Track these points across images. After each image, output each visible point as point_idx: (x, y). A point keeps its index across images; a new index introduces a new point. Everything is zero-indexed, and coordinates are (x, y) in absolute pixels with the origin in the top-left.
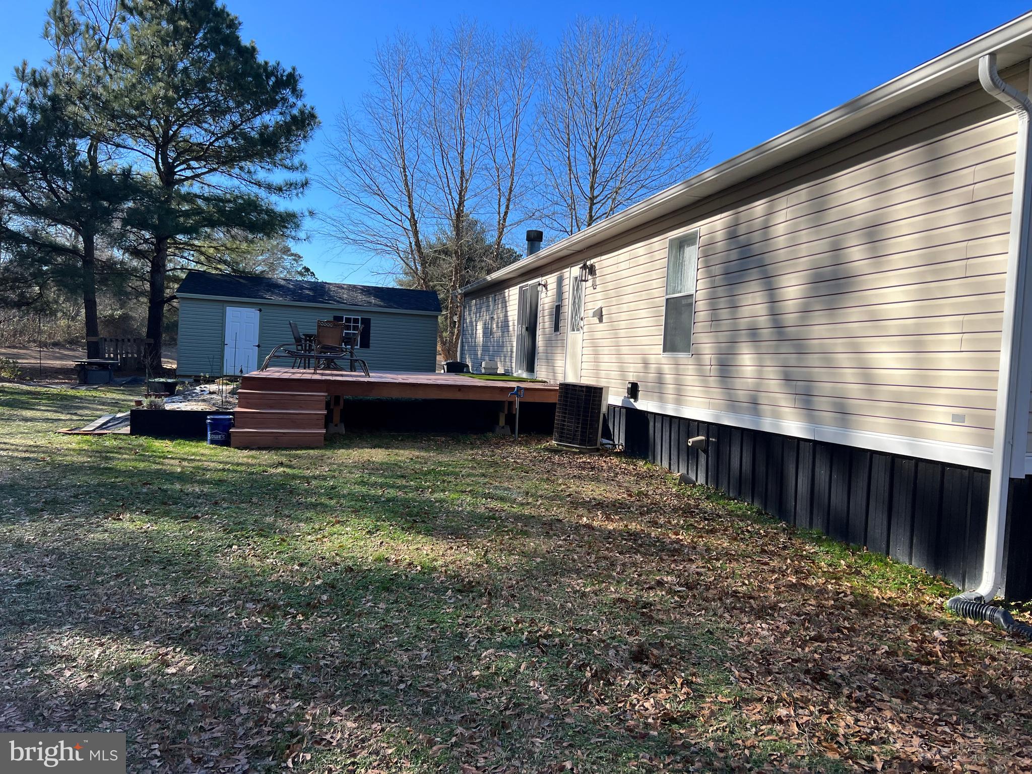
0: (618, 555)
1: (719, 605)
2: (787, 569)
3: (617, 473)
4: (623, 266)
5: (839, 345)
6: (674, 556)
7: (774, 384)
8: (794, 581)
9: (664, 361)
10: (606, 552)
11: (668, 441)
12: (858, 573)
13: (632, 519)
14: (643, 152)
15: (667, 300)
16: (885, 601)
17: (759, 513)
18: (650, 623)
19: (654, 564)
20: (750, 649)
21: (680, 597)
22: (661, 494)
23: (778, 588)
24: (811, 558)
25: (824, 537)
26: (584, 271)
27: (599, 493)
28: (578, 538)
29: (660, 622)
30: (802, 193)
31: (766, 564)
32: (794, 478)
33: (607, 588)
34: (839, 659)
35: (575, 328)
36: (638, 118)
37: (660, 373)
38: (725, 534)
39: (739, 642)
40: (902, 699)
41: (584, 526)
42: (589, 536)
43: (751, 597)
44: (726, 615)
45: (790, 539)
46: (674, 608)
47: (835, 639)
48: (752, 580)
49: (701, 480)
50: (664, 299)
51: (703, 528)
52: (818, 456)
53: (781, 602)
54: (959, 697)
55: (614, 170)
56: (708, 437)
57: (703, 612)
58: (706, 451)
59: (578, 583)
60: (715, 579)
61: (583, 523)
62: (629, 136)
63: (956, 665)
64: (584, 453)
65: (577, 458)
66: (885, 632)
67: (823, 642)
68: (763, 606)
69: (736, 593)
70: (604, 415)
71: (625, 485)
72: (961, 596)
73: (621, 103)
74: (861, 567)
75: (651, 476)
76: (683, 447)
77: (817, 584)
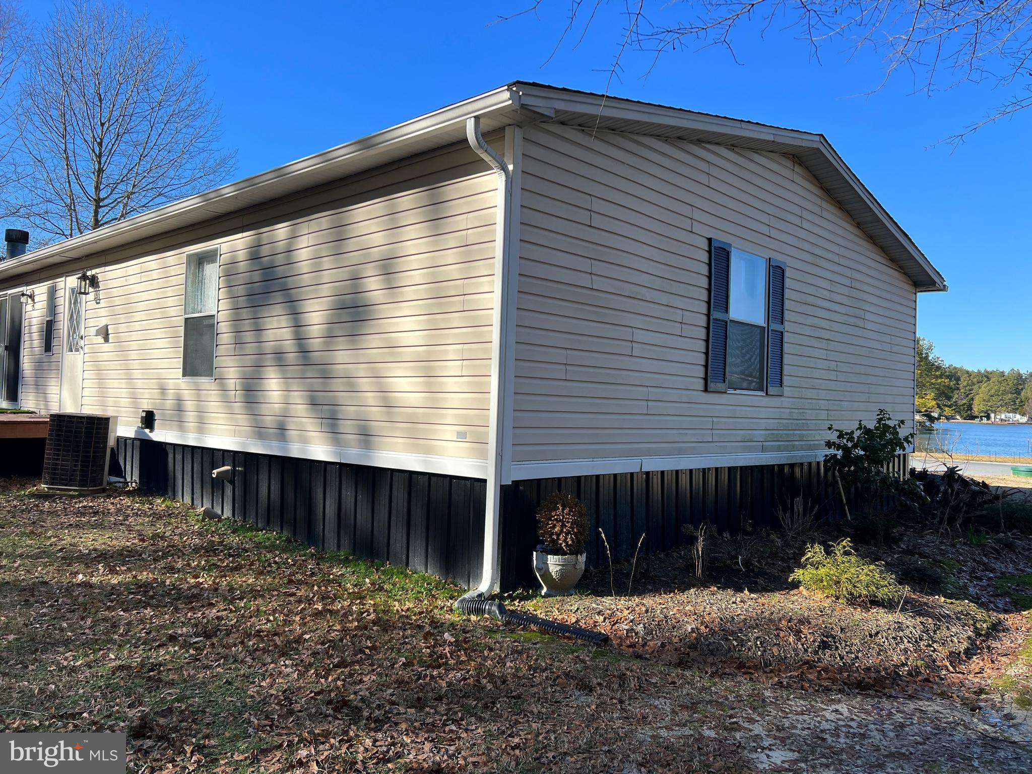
0: (122, 613)
1: (240, 649)
2: (313, 597)
3: (129, 516)
4: (133, 280)
5: (361, 370)
6: (192, 603)
7: (300, 409)
8: (320, 608)
9: (183, 386)
10: (107, 613)
11: (190, 473)
12: (381, 589)
13: (141, 569)
14: (160, 158)
15: (186, 319)
16: (404, 613)
17: (288, 541)
18: (158, 688)
19: (167, 616)
20: (273, 692)
21: (196, 649)
22: (180, 534)
23: (303, 619)
24: (338, 581)
25: (351, 558)
26: (83, 283)
27: (102, 541)
28: (69, 601)
29: (171, 684)
30: (322, 221)
31: (294, 595)
32: (322, 501)
33: (105, 656)
34: (361, 681)
35: (73, 347)
36: (152, 120)
37: (179, 401)
38: (251, 569)
39: (260, 686)
40: (416, 708)
41: (79, 585)
42: (86, 596)
43: (275, 635)
44: (247, 659)
45: (318, 564)
46: (188, 663)
47: (358, 662)
48: (277, 615)
49: (228, 513)
50: (182, 318)
51: (227, 566)
52: (344, 478)
53: (306, 633)
54: (463, 693)
55: (125, 172)
56: (234, 467)
57: (222, 661)
58: (232, 482)
59: (66, 658)
60: (237, 621)
61: (79, 581)
62: (142, 138)
63: (462, 662)
64: (84, 496)
65: (76, 503)
66: (403, 644)
67: (345, 667)
68: (288, 642)
69: (260, 632)
70: (112, 449)
71: (138, 528)
72: (467, 596)
73: (131, 101)
74: (384, 582)
75: (170, 515)
76: (207, 479)
77: (342, 607)
